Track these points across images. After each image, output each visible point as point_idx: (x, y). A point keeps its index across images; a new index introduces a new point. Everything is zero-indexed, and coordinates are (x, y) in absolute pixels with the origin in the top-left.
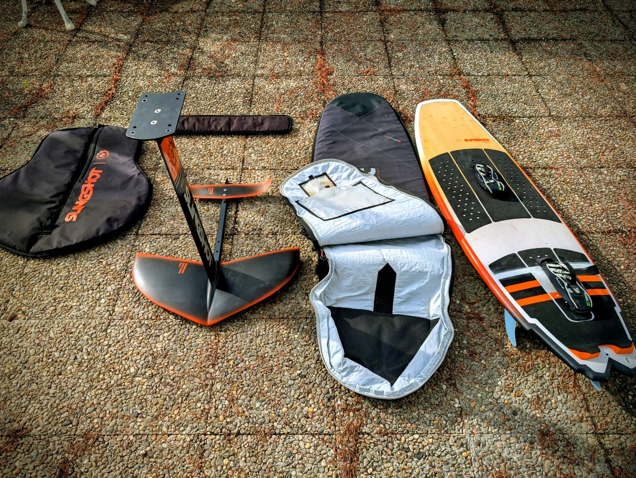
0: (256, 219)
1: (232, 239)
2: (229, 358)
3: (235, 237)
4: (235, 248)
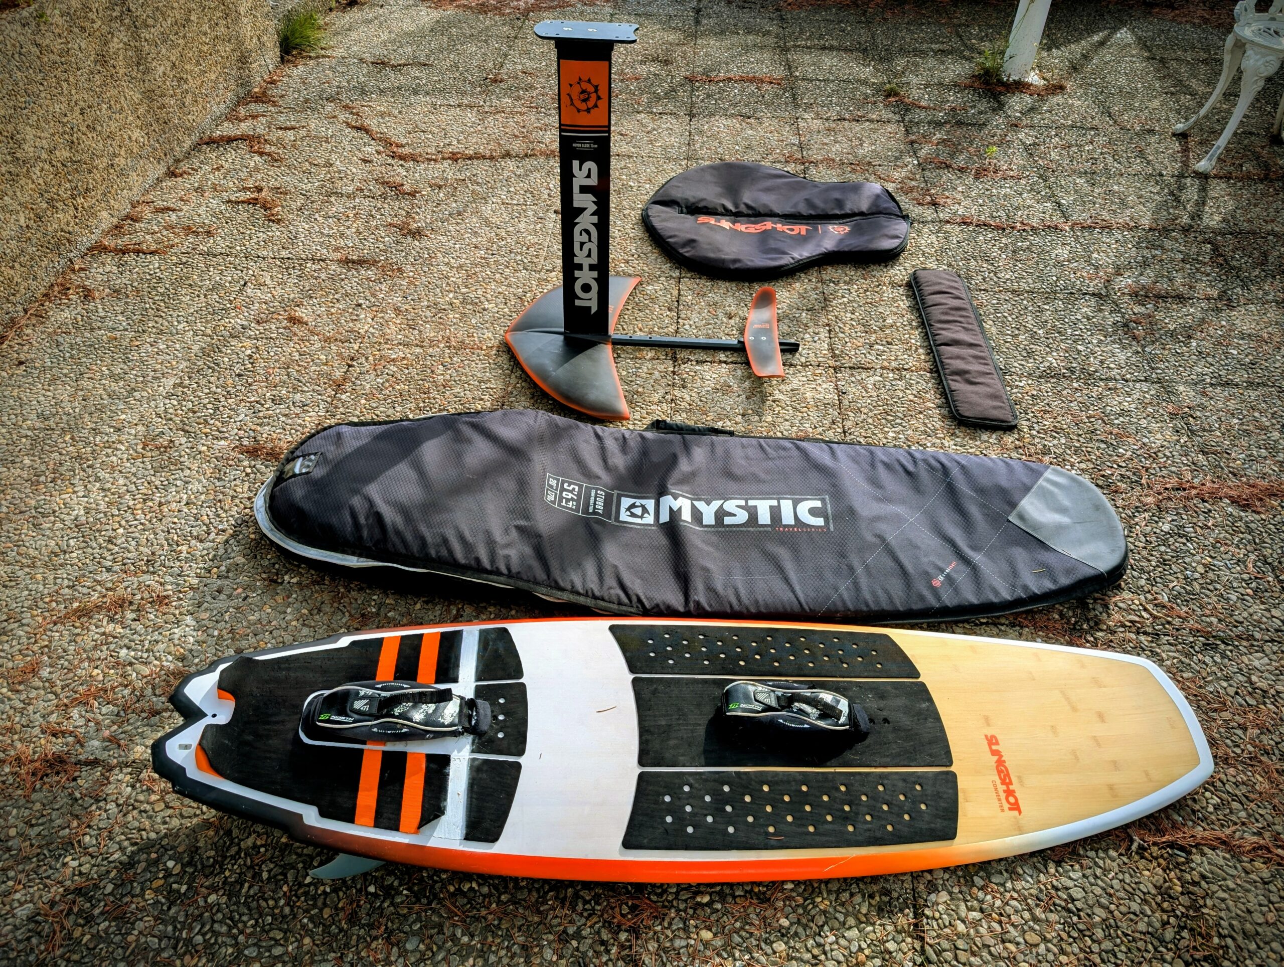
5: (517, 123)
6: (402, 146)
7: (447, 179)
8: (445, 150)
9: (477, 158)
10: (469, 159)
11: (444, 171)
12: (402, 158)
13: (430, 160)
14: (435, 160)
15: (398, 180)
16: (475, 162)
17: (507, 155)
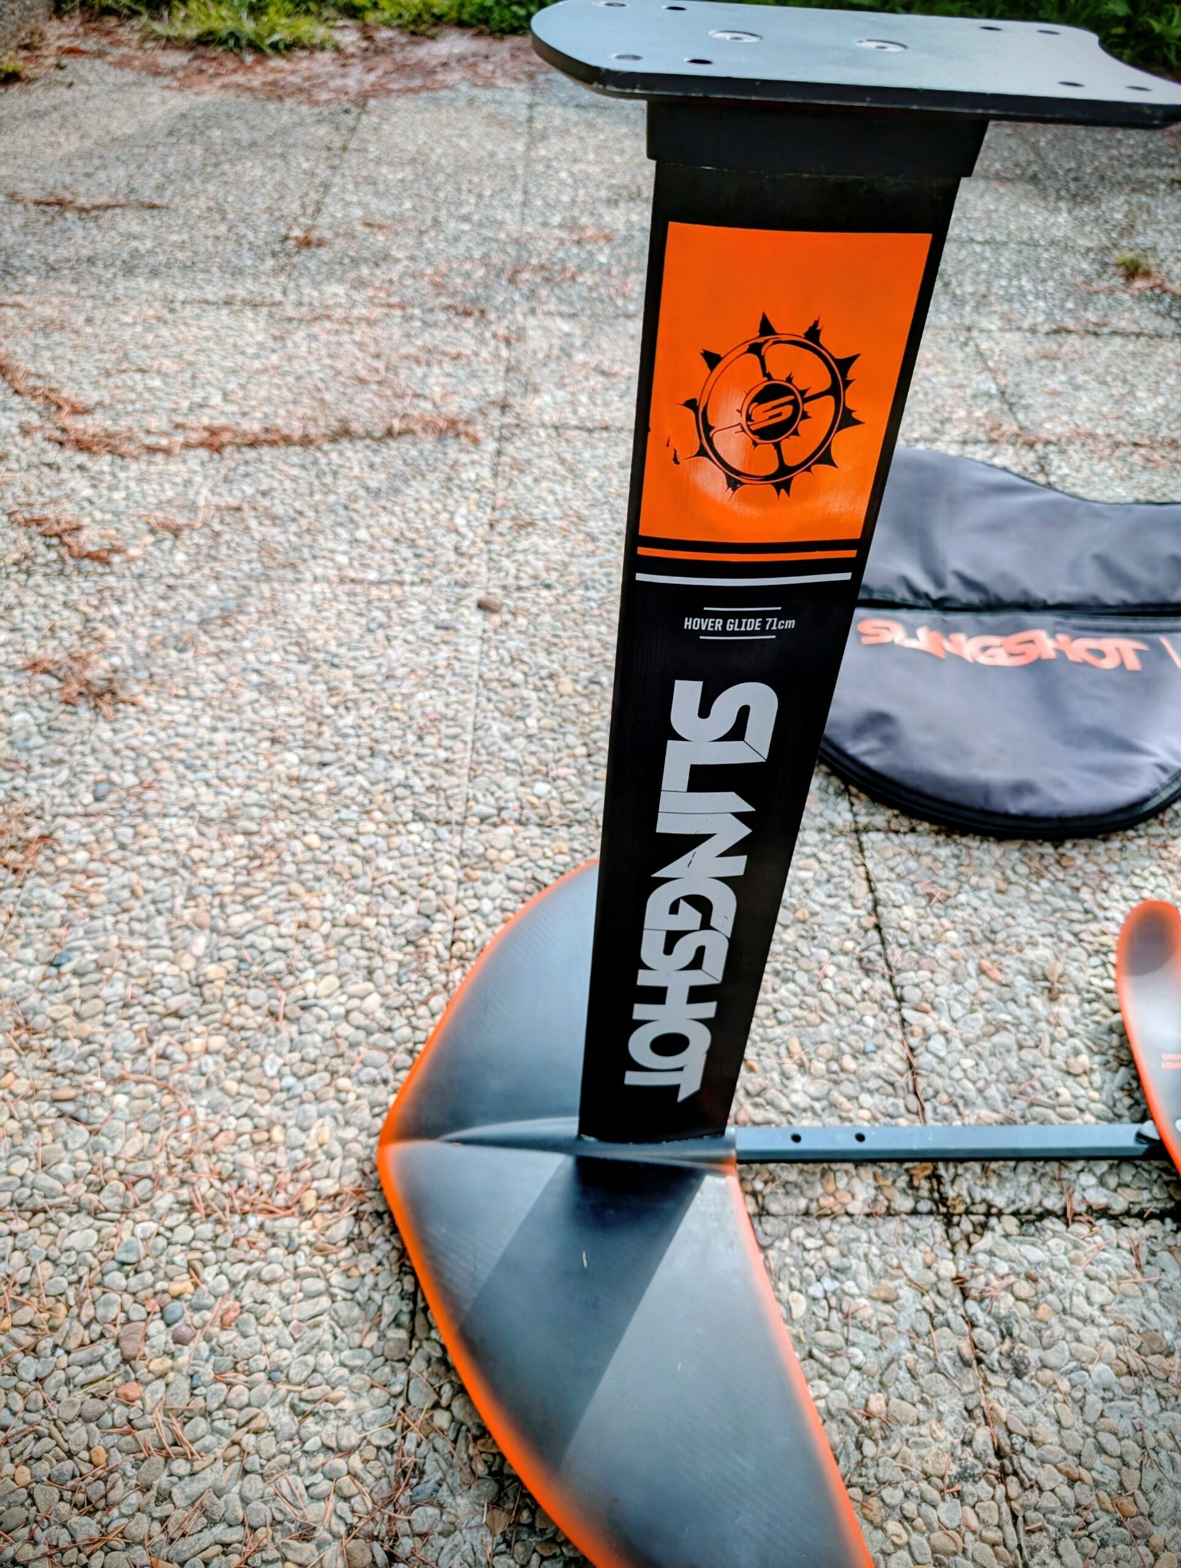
0: (1089, 1333)
1: (914, 1212)
2: (208, 1274)
3: (933, 1227)
4: (852, 1231)
5: (361, 345)
6: (86, 411)
7: (193, 508)
8: (191, 421)
9: (273, 443)
10: (252, 445)
11: (188, 483)
12: (82, 446)
13: (152, 450)
14: (167, 452)
15: (69, 512)
16: (266, 452)
17: (343, 433)
